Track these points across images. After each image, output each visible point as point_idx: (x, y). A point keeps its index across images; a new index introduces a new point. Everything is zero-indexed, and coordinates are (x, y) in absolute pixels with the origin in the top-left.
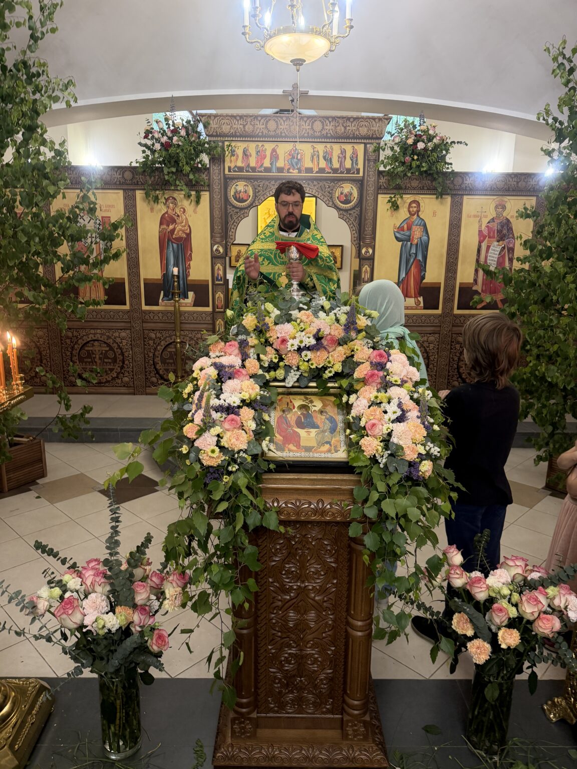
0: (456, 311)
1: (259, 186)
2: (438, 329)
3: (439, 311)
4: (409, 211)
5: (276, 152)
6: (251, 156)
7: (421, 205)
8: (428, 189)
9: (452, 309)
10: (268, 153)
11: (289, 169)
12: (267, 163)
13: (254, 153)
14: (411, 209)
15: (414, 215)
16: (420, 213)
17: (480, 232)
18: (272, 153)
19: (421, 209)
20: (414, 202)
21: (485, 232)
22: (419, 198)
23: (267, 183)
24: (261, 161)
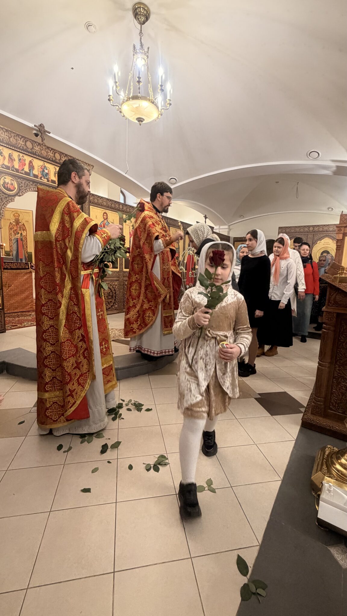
0: (125, 270)
1: (22, 183)
2: (118, 278)
3: (118, 270)
4: (103, 217)
5: (32, 164)
6: (15, 161)
7: (108, 215)
8: (110, 208)
9: (123, 269)
10: (27, 163)
11: (41, 177)
12: (26, 169)
13: (17, 159)
14: (104, 216)
15: (105, 220)
16: (108, 219)
17: (130, 232)
18: (29, 164)
19: (108, 218)
20: (105, 213)
21: (132, 233)
22: (107, 211)
23: (27, 182)
24: (22, 166)
